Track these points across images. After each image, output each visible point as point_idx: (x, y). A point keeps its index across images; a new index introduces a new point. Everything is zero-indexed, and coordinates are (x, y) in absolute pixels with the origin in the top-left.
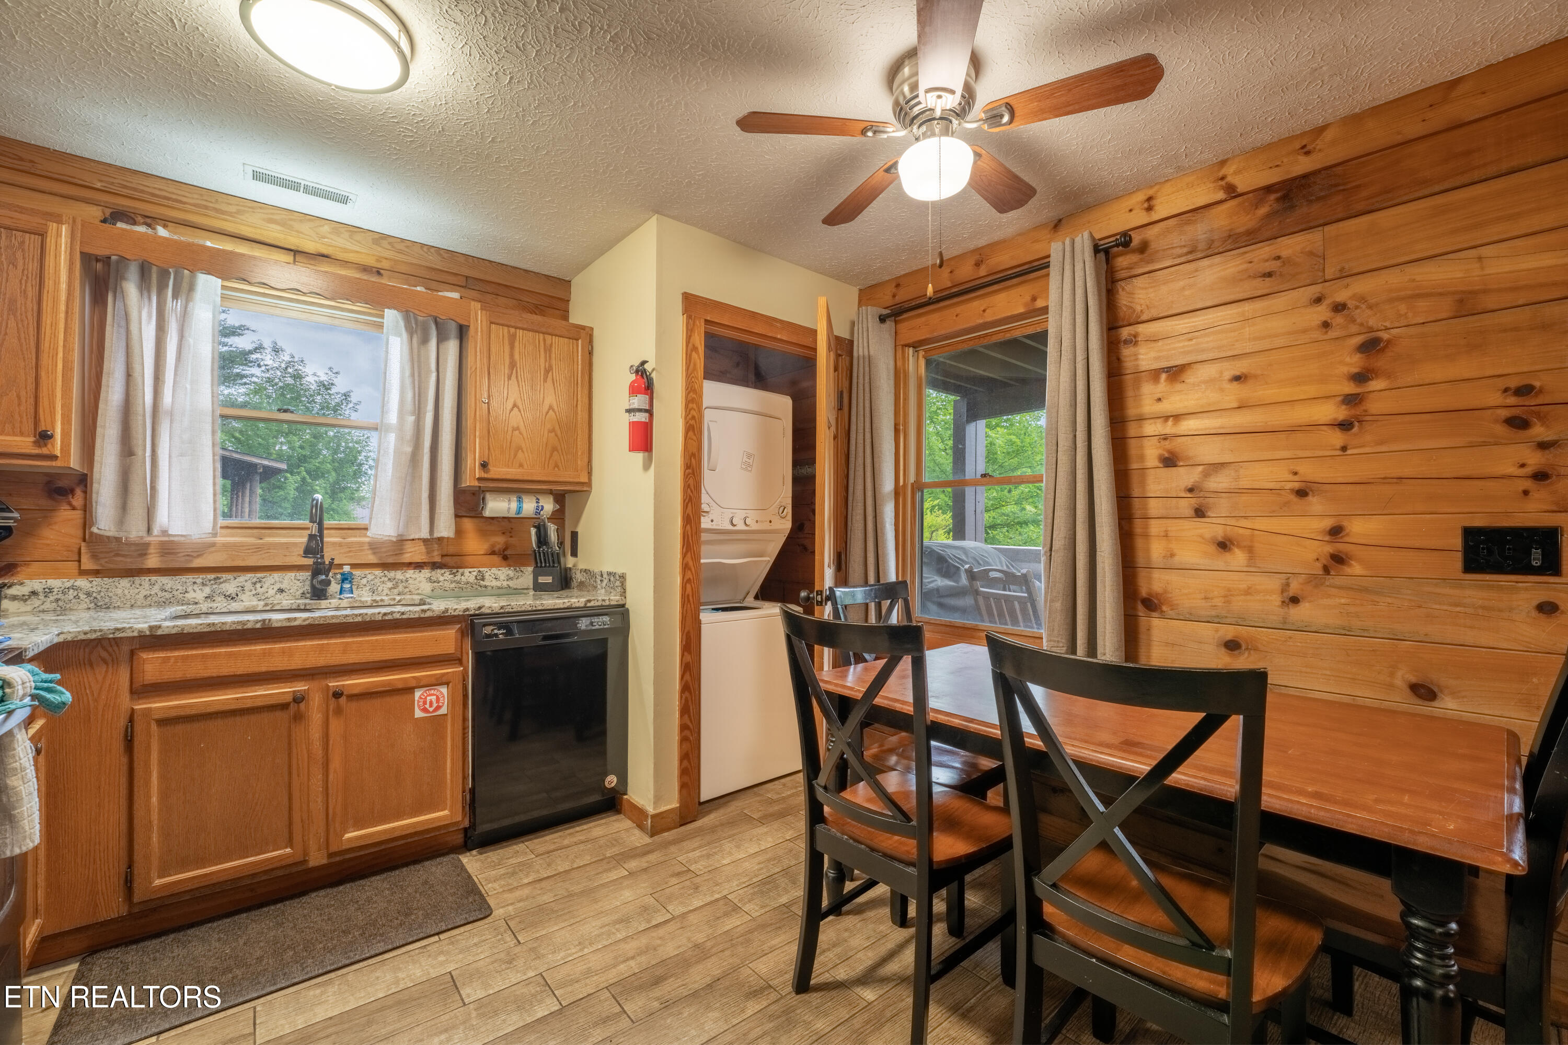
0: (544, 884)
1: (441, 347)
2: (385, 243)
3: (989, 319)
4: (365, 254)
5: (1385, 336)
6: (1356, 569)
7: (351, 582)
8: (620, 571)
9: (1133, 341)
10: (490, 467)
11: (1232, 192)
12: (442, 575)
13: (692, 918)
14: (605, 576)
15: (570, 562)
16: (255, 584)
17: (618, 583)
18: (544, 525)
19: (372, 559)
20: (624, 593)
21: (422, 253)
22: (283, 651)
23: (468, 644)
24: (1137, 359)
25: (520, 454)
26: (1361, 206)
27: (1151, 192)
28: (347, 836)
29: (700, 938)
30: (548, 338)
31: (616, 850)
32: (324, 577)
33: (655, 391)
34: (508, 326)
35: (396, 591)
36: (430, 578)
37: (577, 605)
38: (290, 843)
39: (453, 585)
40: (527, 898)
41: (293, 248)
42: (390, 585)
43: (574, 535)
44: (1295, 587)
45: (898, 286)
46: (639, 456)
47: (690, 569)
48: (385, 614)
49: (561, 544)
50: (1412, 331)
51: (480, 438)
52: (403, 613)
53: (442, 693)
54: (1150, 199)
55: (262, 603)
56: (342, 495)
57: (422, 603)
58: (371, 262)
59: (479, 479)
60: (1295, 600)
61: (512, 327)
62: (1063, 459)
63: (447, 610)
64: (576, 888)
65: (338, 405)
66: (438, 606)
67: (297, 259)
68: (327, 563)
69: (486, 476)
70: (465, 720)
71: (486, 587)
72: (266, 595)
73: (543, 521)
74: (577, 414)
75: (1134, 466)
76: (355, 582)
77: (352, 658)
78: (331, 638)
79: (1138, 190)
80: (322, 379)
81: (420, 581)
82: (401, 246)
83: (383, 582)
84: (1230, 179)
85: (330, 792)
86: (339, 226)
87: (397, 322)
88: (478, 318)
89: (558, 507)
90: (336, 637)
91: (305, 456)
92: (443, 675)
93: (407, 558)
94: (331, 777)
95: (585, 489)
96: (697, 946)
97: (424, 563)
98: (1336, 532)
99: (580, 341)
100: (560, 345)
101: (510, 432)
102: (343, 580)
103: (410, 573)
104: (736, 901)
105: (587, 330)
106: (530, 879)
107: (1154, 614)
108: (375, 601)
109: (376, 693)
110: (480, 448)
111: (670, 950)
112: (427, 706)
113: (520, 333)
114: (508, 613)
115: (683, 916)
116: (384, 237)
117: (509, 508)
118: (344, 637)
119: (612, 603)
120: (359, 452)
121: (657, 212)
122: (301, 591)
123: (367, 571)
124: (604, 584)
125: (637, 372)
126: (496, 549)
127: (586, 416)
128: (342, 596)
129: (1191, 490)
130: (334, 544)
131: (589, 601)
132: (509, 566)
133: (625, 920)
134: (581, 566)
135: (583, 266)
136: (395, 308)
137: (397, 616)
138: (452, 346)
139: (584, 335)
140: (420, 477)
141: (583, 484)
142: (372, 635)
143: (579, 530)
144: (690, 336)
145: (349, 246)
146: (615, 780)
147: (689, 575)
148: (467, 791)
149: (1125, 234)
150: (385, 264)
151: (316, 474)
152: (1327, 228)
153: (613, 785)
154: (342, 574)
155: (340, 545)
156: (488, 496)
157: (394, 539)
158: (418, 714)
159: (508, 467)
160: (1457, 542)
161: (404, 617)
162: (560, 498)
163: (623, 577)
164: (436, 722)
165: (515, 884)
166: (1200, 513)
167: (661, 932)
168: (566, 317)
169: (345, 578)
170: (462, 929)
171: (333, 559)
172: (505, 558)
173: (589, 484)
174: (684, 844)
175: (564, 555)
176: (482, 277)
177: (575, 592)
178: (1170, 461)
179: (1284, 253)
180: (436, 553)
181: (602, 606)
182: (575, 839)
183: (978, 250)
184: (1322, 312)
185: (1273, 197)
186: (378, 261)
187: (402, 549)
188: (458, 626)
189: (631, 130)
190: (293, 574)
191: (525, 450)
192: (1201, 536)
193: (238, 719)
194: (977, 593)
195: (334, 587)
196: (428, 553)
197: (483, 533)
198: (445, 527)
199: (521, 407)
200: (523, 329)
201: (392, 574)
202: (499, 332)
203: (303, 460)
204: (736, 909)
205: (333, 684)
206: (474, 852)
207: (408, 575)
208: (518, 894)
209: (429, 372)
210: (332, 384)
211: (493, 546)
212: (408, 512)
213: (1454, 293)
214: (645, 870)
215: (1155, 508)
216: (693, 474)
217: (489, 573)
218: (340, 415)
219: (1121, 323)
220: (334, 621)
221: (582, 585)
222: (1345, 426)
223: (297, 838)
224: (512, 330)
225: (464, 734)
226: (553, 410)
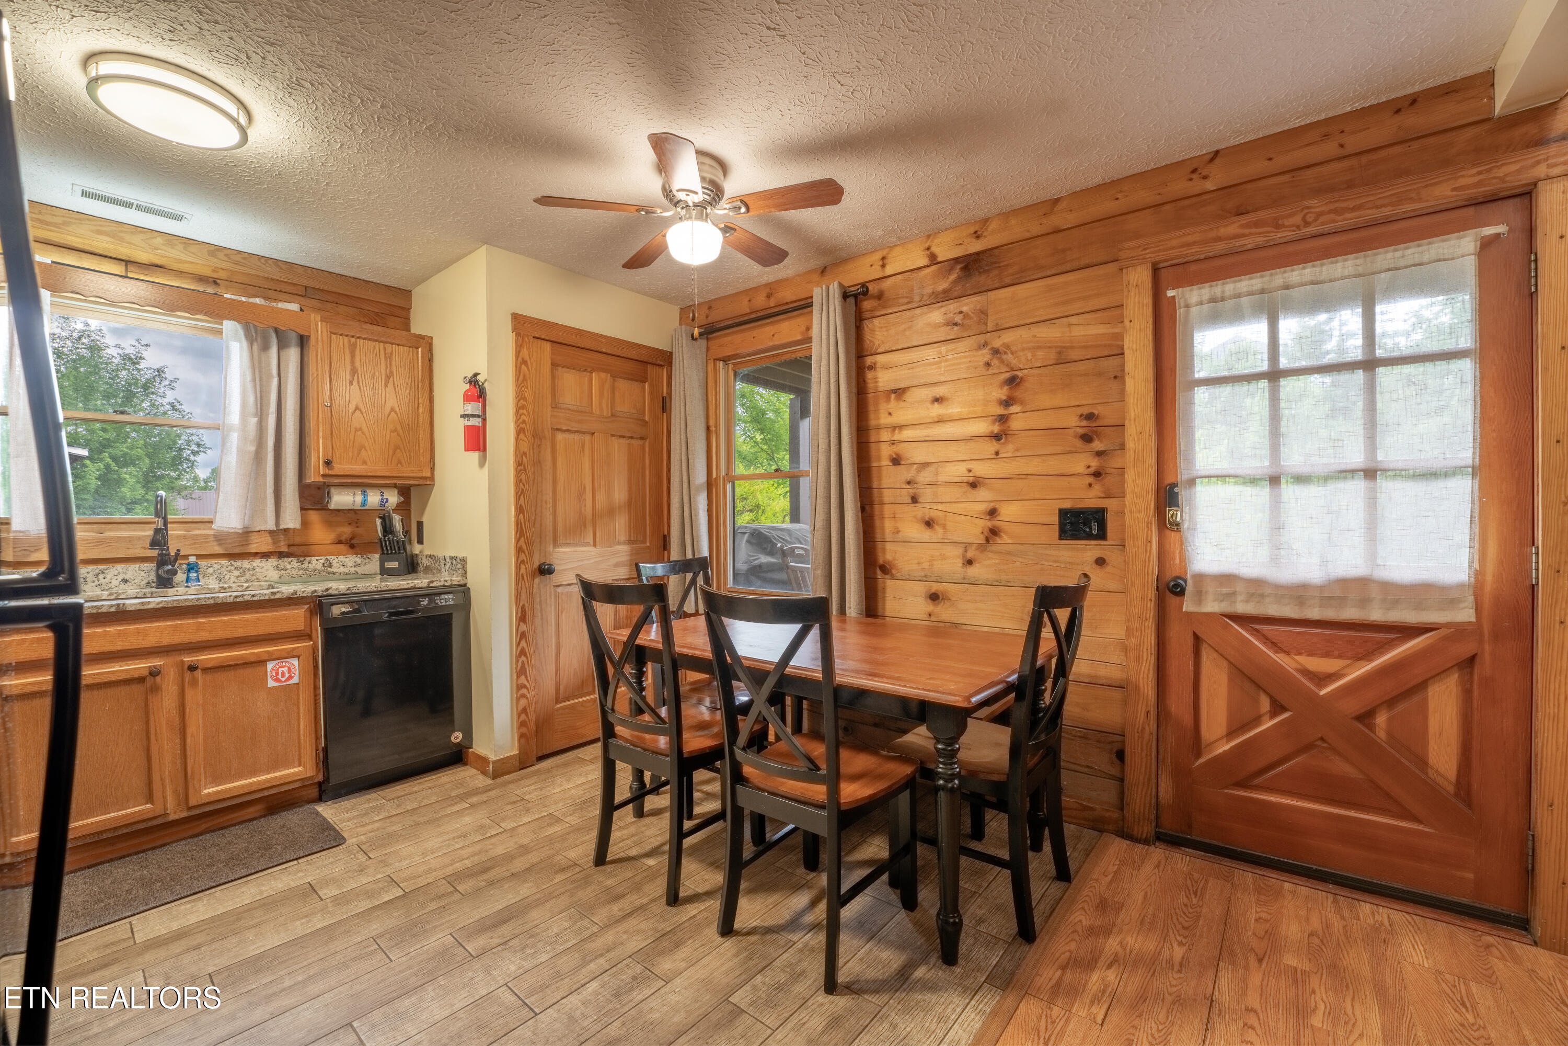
0: (393, 819)
1: (281, 354)
2: (221, 255)
3: (776, 343)
4: (203, 266)
5: (1019, 374)
6: (1006, 539)
7: (197, 572)
8: (460, 555)
9: (872, 368)
10: (334, 465)
11: (933, 258)
12: (289, 563)
13: (521, 830)
14: (448, 560)
15: (417, 549)
16: (97, 575)
17: (459, 566)
18: (389, 516)
19: (218, 550)
20: (465, 574)
21: (259, 264)
22: (138, 632)
23: (317, 621)
24: (876, 382)
25: (363, 452)
26: (1008, 280)
27: (884, 252)
28: (205, 791)
29: (525, 841)
30: (389, 347)
31: (460, 791)
32: (170, 567)
33: (488, 398)
34: (349, 336)
35: (243, 579)
36: (277, 567)
37: (421, 585)
38: (150, 798)
39: (301, 572)
40: (378, 829)
41: (124, 258)
42: (237, 573)
43: (420, 525)
44: (970, 555)
45: (710, 308)
46: (475, 455)
47: (523, 552)
48: (236, 597)
49: (407, 532)
50: (1036, 371)
51: (323, 438)
52: (253, 596)
53: (293, 665)
54: (883, 258)
55: (106, 593)
56: (158, 484)
57: (270, 587)
58: (207, 272)
59: (324, 476)
60: (970, 562)
61: (353, 337)
62: (822, 458)
63: (296, 592)
64: (422, 819)
65: (149, 381)
66: (287, 590)
67: (129, 269)
68: (173, 554)
69: (330, 472)
70: (316, 688)
71: (333, 573)
72: (110, 585)
73: (388, 512)
74: (418, 415)
75: (874, 464)
76: (201, 571)
77: (205, 636)
78: (184, 619)
79: (876, 251)
80: (127, 352)
81: (267, 570)
82: (238, 258)
83: (230, 571)
84: (934, 249)
85: (188, 753)
86: (172, 239)
87: (237, 331)
88: (318, 328)
89: (402, 499)
90: (189, 618)
91: (108, 440)
92: (294, 649)
93: (253, 548)
94: (189, 741)
95: (428, 483)
96: (522, 846)
97: (271, 552)
98: (993, 513)
99: (420, 350)
100: (401, 354)
101: (353, 433)
102: (189, 571)
103: (257, 562)
104: (559, 816)
105: (427, 339)
106: (381, 817)
107: (887, 577)
108: (222, 588)
109: (230, 666)
110: (324, 448)
111: (500, 850)
112: (280, 676)
113: (360, 342)
114: (355, 593)
115: (514, 829)
116: (220, 249)
117: (354, 501)
118: (197, 618)
119: (454, 583)
120: (179, 436)
121: (486, 243)
122: (146, 581)
123: (213, 561)
124: (447, 568)
125: (470, 382)
126: (343, 538)
127: (428, 417)
128: (189, 585)
129: (909, 483)
130: (178, 537)
131: (432, 582)
132: (356, 554)
133: (464, 836)
134: (427, 552)
135: (424, 279)
136: (234, 320)
137: (248, 598)
138: (293, 354)
139: (425, 345)
140: (265, 474)
141: (426, 478)
142: (224, 616)
143: (425, 519)
144: (519, 352)
145: (183, 257)
146: (461, 735)
147: (522, 557)
148: (320, 749)
149: (863, 285)
150: (222, 275)
151: (124, 461)
152: (989, 293)
153: (458, 740)
154: (188, 564)
155: (185, 537)
156: (333, 490)
157: (240, 531)
158: (271, 683)
159: (352, 463)
160: (1055, 519)
161: (255, 599)
162: (405, 491)
163: (463, 561)
164: (289, 691)
165: (367, 821)
166: (914, 500)
167: (493, 840)
168: (407, 327)
169: (191, 568)
170: (318, 855)
171: (179, 551)
172: (352, 546)
173: (432, 478)
174: (522, 782)
175: (410, 542)
176: (321, 286)
177: (422, 575)
178: (896, 461)
179: (965, 309)
180: (282, 543)
181: (444, 586)
182: (423, 787)
183: (768, 285)
184: (985, 354)
185: (959, 266)
186: (214, 271)
187: (247, 541)
188: (307, 606)
189: (453, 185)
190: (137, 566)
191: (368, 448)
192: (915, 517)
193: (95, 692)
194: (788, 567)
195: (180, 577)
196: (274, 543)
197: (329, 524)
198: (291, 519)
199: (363, 410)
200: (364, 339)
201: (238, 563)
202: (340, 342)
203: (105, 445)
204: (558, 820)
205: (188, 659)
206: (329, 803)
207: (255, 564)
208: (370, 827)
209: (270, 376)
210: (141, 358)
211: (339, 535)
212: (254, 505)
213: (1056, 347)
214: (485, 802)
215: (888, 496)
216: (525, 470)
217: (336, 561)
218: (153, 393)
219: (865, 353)
220: (187, 604)
221: (427, 569)
222: (997, 437)
223: (157, 793)
224: (353, 340)
225: (315, 700)
226: (395, 412)
